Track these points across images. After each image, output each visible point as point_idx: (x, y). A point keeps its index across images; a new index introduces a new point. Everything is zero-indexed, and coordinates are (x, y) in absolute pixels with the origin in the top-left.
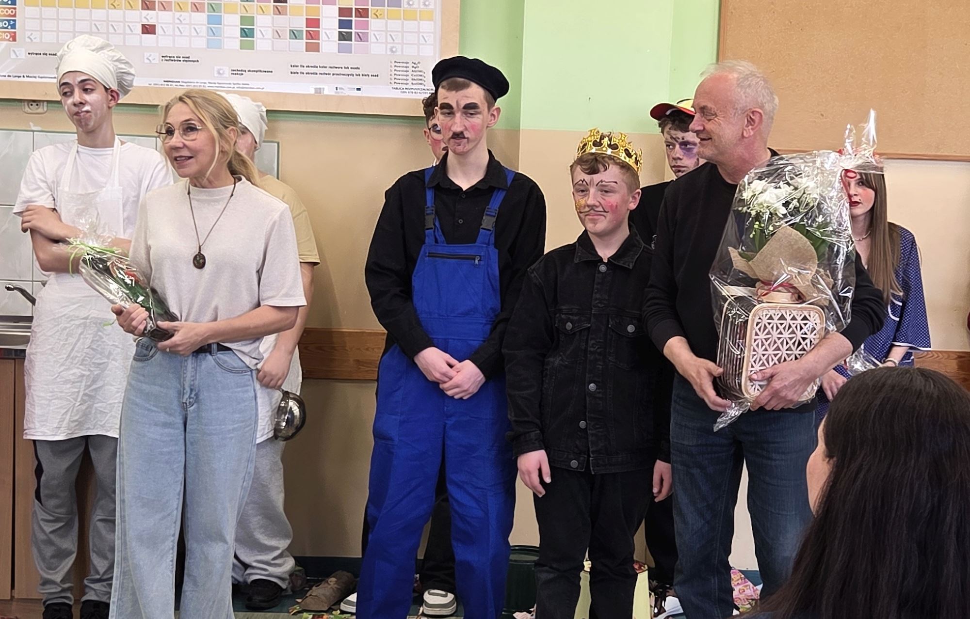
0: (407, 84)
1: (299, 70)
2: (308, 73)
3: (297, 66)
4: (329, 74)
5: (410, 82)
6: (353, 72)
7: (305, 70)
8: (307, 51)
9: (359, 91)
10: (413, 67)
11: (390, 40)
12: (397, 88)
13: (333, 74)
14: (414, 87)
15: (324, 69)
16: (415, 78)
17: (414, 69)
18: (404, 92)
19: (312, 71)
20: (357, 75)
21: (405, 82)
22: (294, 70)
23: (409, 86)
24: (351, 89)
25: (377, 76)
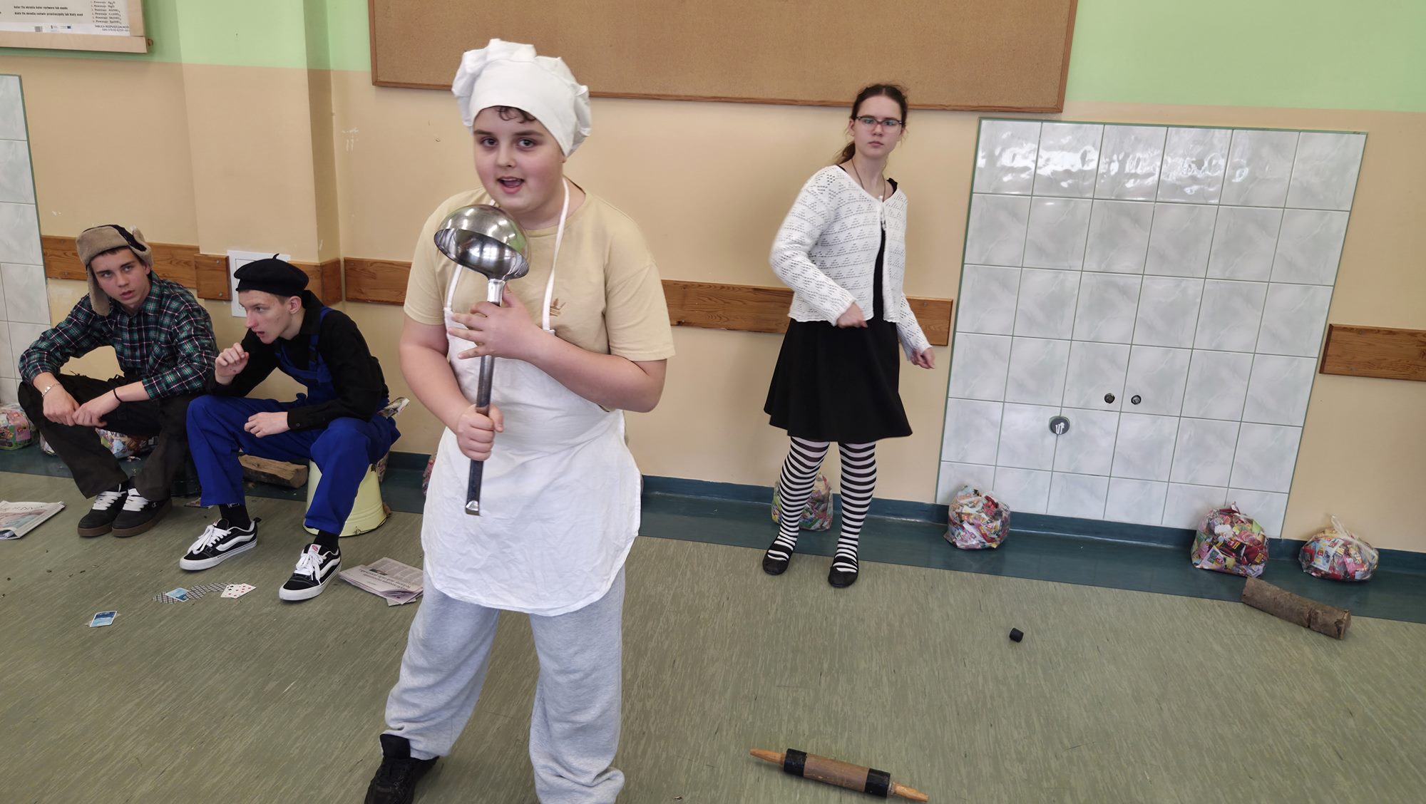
0: (106, 22)
1: (21, 10)
2: (28, 14)
3: (19, 7)
4: (45, 14)
5: (108, 20)
6: (62, 11)
7: (26, 10)
9: (69, 29)
10: (109, 6)
12: (99, 26)
13: (49, 14)
14: (113, 25)
15: (39, 9)
16: (113, 16)
17: (110, 8)
18: (105, 30)
19: (31, 11)
20: (66, 14)
21: (105, 20)
22: (17, 10)
23: (108, 24)
24: (64, 27)
25: (82, 15)
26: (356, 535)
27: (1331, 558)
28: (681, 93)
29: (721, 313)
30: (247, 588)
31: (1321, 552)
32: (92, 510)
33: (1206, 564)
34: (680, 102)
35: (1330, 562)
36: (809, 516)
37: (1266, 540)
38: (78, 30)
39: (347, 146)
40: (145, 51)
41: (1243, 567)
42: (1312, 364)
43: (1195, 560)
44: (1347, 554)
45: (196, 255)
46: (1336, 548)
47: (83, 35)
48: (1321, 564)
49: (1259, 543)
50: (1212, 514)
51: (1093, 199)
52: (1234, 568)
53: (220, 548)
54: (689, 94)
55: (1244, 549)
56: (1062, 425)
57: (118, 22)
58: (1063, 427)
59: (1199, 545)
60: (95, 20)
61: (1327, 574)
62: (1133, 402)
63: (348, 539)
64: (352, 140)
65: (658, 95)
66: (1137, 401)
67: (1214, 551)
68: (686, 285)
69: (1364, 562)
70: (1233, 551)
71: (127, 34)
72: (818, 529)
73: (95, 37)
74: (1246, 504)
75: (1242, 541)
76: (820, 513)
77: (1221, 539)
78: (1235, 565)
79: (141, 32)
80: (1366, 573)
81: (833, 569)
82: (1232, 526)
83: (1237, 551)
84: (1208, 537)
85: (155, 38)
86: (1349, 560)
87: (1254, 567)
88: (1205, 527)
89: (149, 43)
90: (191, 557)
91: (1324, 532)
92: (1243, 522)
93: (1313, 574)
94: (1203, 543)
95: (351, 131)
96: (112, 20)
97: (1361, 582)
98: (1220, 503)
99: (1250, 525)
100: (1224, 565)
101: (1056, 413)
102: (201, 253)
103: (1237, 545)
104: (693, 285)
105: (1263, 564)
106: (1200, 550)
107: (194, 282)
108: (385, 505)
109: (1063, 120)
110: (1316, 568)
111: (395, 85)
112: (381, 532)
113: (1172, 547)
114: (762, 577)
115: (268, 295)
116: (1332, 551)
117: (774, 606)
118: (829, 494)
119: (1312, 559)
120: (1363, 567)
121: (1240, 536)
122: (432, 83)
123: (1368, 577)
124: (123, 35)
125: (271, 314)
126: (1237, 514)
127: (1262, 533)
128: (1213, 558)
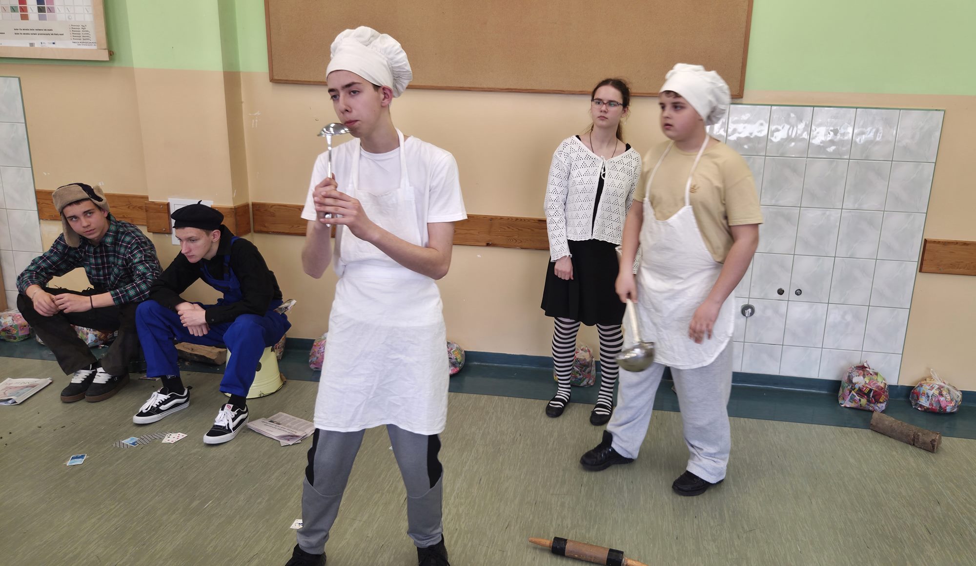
0: (80, 40)
1: (19, 32)
2: (24, 34)
3: (18, 30)
4: (36, 34)
5: (82, 38)
6: (48, 32)
7: (23, 32)
8: (22, 20)
9: (54, 45)
10: (82, 28)
11: (67, 12)
12: (75, 42)
13: (38, 34)
14: (85, 41)
15: (31, 31)
16: (85, 35)
17: (83, 30)
18: (79, 45)
19: (26, 32)
20: (52, 34)
21: (79, 38)
22: (17, 32)
23: (82, 41)
24: (50, 43)
25: (63, 35)
26: (261, 397)
27: (930, 398)
28: (485, 86)
29: (516, 237)
30: (181, 436)
31: (924, 394)
32: (71, 383)
33: (847, 404)
34: (484, 92)
35: (929, 400)
36: (579, 377)
37: (887, 387)
38: (60, 45)
39: (253, 125)
40: (108, 60)
41: (872, 405)
42: (914, 266)
43: (840, 402)
44: (941, 394)
45: (146, 202)
46: (934, 391)
47: (63, 49)
48: (924, 402)
49: (882, 388)
50: (851, 369)
51: (766, 156)
52: (866, 405)
53: (162, 408)
54: (490, 87)
55: (872, 393)
56: (750, 310)
57: (88, 39)
58: (750, 312)
59: (843, 391)
60: (73, 38)
61: (928, 409)
62: (797, 294)
63: (254, 400)
64: (257, 120)
65: (470, 88)
66: (799, 293)
67: (853, 394)
68: (492, 218)
69: (952, 400)
70: (865, 394)
71: (95, 47)
72: (585, 385)
73: (72, 50)
74: (874, 362)
75: (870, 387)
76: (587, 374)
77: (857, 387)
78: (867, 404)
79: (105, 46)
80: (954, 407)
81: (594, 413)
82: (864, 377)
83: (868, 394)
84: (849, 385)
85: (115, 50)
86: (942, 399)
87: (879, 405)
88: (846, 378)
89: (111, 54)
90: (141, 414)
91: (926, 380)
92: (871, 374)
93: (919, 409)
94: (845, 390)
95: (255, 114)
96: (84, 38)
97: (951, 414)
98: (857, 362)
99: (876, 376)
100: (859, 404)
101: (745, 302)
102: (150, 200)
103: (867, 390)
104: (497, 218)
105: (885, 403)
106: (843, 394)
107: (146, 221)
108: (282, 374)
109: (744, 103)
110: (921, 405)
111: (285, 82)
112: (277, 395)
113: (826, 392)
114: (544, 419)
115: (199, 230)
116: (931, 393)
117: (552, 439)
118: (592, 361)
119: (918, 398)
120: (951, 403)
121: (869, 384)
122: (312, 80)
123: (955, 410)
124: (93, 49)
125: (200, 243)
126: (868, 369)
127: (884, 381)
128: (852, 400)
